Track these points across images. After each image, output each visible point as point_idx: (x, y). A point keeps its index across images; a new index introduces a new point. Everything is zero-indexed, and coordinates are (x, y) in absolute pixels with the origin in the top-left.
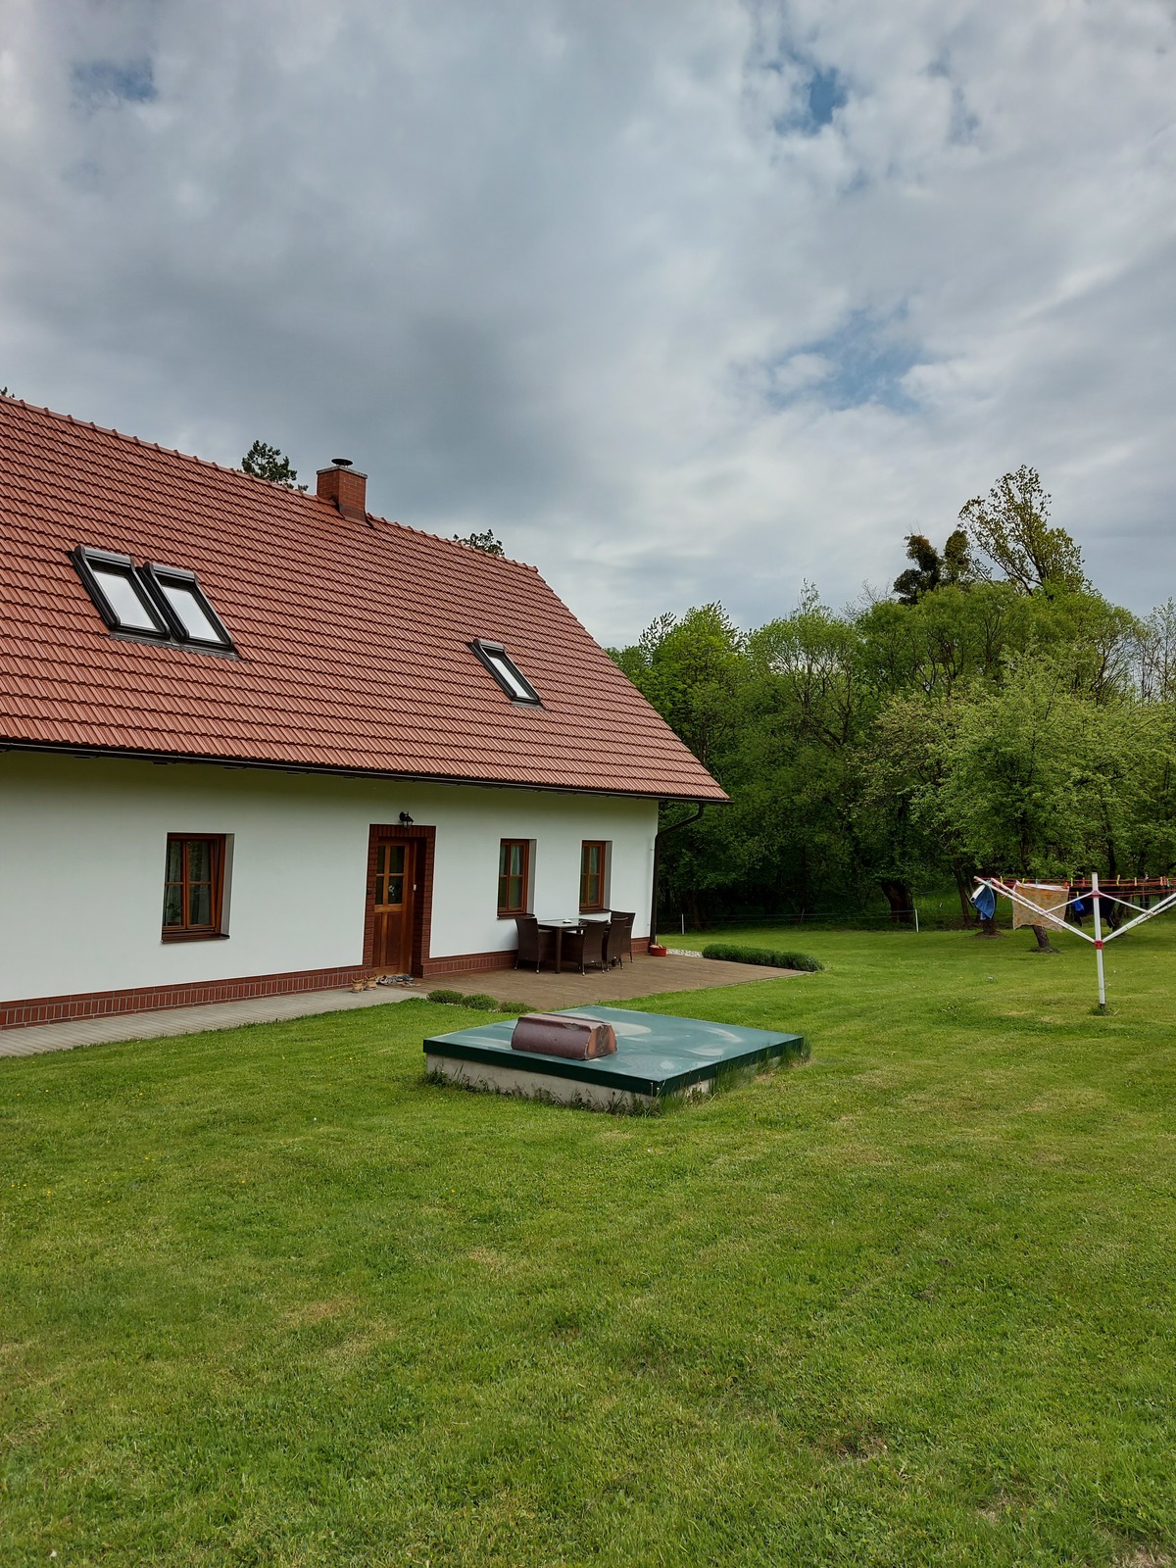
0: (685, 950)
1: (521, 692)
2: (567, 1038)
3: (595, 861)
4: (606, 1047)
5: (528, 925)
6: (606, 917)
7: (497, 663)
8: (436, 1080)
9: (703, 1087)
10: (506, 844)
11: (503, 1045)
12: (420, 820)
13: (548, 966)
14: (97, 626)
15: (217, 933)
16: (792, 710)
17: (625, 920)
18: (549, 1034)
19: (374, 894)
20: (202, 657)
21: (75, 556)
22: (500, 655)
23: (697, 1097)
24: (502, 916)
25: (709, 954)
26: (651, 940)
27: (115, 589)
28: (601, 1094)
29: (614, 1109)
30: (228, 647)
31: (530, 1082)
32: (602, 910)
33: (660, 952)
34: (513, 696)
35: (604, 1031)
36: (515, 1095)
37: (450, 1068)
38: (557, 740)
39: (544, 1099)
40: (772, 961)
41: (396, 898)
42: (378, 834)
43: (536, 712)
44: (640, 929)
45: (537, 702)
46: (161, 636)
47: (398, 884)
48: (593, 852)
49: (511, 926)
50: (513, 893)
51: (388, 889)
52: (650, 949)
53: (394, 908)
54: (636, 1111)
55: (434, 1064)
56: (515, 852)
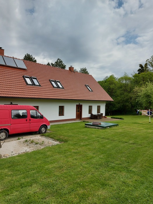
0: (109, 117)
1: (91, 90)
2: (97, 123)
3: (99, 108)
4: (100, 124)
5: (92, 115)
6: (100, 114)
7: (88, 87)
8: (86, 127)
9: (109, 127)
10: (89, 106)
11: (92, 124)
12: (81, 104)
13: (94, 119)
14: (52, 87)
15: (63, 115)
16: (123, 88)
17: (102, 114)
18: (95, 123)
19: (77, 111)
20: (61, 89)
21: (50, 80)
22: (88, 86)
23: (108, 128)
24: (89, 114)
25: (111, 118)
26: (105, 116)
27: (53, 83)
28: (100, 128)
29: (101, 129)
30: (63, 88)
31: (94, 127)
32: (100, 113)
33: (106, 118)
34: (90, 91)
35: (100, 123)
36: (93, 128)
37: (87, 126)
38: (94, 95)
39: (95, 128)
40: (119, 118)
41: (79, 112)
42: (77, 105)
43: (92, 92)
44: (104, 115)
45: (92, 91)
46: (58, 87)
47: (79, 110)
48: (98, 107)
49: (90, 114)
50: (90, 111)
51: (78, 111)
52: (105, 117)
53: (79, 113)
54: (103, 129)
55: (86, 126)
56: (90, 107)
